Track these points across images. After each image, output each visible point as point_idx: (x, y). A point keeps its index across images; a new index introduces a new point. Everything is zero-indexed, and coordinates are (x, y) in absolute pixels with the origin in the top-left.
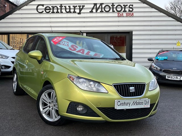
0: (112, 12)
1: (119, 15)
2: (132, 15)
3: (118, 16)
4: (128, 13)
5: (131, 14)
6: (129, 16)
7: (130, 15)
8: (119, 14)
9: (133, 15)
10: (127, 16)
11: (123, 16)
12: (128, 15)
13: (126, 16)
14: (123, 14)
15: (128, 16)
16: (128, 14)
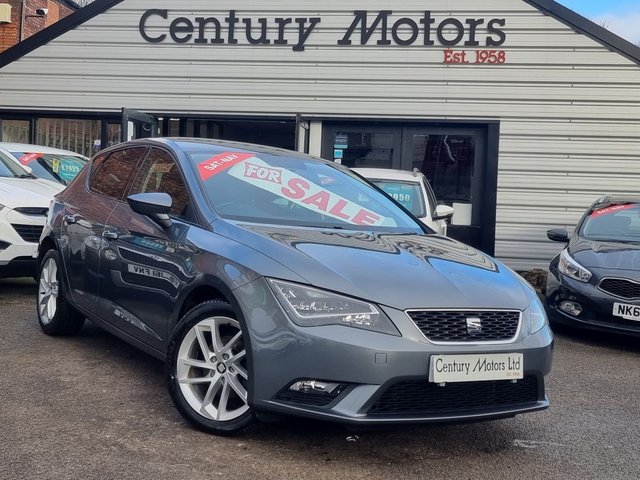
0: (422, 43)
1: (448, 59)
2: (500, 57)
3: (445, 62)
4: (483, 52)
5: (496, 54)
6: (486, 62)
7: (492, 59)
8: (448, 54)
9: (501, 60)
10: (480, 60)
11: (464, 63)
12: (484, 59)
13: (477, 63)
14: (463, 54)
15: (482, 63)
16: (484, 55)
